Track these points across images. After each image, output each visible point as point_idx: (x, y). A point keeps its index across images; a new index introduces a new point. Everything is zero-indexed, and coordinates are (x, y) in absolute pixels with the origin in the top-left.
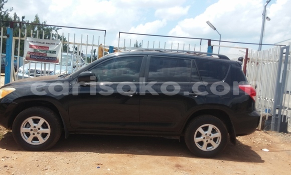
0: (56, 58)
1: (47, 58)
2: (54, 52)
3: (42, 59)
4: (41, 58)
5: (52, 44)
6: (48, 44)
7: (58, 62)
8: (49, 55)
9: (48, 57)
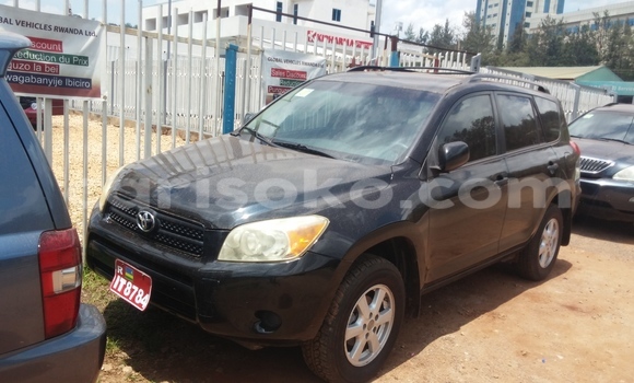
0: (89, 80)
1: (59, 82)
2: (82, 60)
3: (45, 85)
4: (41, 81)
5: (72, 31)
6: (62, 30)
7: (97, 94)
8: (66, 69)
9: (63, 78)
